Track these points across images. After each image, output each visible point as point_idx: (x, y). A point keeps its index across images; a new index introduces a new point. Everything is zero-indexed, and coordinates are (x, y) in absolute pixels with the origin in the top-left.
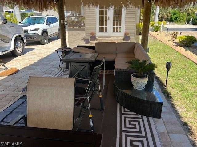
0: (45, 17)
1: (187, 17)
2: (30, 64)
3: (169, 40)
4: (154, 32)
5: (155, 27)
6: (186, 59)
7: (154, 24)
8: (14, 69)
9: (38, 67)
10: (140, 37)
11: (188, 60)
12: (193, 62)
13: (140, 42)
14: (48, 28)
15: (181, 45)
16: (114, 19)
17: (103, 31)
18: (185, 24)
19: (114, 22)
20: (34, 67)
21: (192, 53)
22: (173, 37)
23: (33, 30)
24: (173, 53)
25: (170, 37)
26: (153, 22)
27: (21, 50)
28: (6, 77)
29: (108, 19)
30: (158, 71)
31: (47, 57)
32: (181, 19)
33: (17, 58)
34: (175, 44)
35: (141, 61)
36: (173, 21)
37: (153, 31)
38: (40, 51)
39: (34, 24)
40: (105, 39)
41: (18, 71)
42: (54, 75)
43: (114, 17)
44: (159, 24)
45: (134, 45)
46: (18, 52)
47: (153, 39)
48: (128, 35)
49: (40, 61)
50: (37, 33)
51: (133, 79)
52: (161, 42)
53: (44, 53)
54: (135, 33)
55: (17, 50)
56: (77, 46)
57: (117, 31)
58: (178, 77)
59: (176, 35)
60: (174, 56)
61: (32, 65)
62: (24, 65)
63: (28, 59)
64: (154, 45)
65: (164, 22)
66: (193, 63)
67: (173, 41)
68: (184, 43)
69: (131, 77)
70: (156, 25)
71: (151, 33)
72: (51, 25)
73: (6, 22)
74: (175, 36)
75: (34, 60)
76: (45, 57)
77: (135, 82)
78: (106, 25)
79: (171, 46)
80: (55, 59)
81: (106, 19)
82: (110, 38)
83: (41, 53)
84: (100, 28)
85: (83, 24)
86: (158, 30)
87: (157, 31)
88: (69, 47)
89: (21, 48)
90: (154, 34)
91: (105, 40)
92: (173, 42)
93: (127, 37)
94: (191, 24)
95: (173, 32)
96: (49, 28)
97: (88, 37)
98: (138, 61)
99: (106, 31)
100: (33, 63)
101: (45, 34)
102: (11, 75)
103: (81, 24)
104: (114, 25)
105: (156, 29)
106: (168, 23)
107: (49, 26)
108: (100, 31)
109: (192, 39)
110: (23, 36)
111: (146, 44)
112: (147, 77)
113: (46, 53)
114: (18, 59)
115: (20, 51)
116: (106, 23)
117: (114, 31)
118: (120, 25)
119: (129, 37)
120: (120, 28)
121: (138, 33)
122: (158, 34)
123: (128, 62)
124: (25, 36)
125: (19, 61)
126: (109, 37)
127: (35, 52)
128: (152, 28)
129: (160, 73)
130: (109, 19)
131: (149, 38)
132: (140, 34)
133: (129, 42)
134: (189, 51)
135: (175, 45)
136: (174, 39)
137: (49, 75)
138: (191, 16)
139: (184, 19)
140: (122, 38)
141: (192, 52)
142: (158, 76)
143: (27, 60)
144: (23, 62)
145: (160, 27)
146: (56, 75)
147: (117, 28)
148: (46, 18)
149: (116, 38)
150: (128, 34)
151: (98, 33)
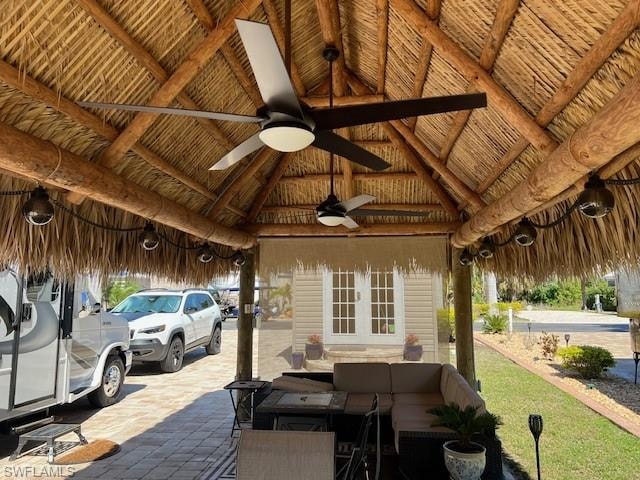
0: (180, 294)
1: (583, 289)
2: (144, 429)
3: (536, 359)
4: (492, 336)
5: (490, 318)
6: (591, 413)
7: (488, 308)
8: (105, 442)
9: (170, 436)
10: (453, 350)
11: (596, 416)
12: (611, 421)
13: (453, 362)
14: (186, 323)
15: (572, 373)
16: (374, 299)
17: (344, 331)
18: (583, 308)
19: (374, 308)
20: (161, 437)
21: (606, 396)
22: (548, 349)
23: (148, 332)
24: (550, 395)
25: (538, 351)
26: (484, 305)
27: (116, 388)
28: (88, 464)
29: (356, 298)
30: (514, 446)
31: (189, 408)
32: (566, 296)
33: (101, 413)
34: (555, 371)
35: (463, 408)
36: (544, 302)
37: (488, 331)
38: (161, 391)
39: (150, 312)
40: (349, 353)
41: (116, 449)
42: (223, 458)
43: (374, 293)
44: (502, 309)
45: (439, 371)
46: (107, 393)
47: (489, 354)
48: (416, 344)
49: (173, 421)
50: (157, 340)
51: (450, 456)
52: (514, 365)
53: (177, 397)
54: (436, 338)
55: (106, 387)
56: (284, 374)
57: (383, 332)
58: (570, 461)
59: (555, 345)
60: (555, 405)
61: (149, 431)
62: (128, 433)
63: (136, 415)
64: (496, 375)
65: (515, 303)
66: (610, 424)
67: (550, 362)
68: (579, 369)
69: (443, 451)
70: (493, 312)
71: (482, 336)
72: (195, 315)
73: (98, 311)
74: (552, 347)
75: (155, 419)
76: (182, 408)
77: (456, 465)
78: (352, 314)
79: (545, 377)
80: (213, 413)
81: (352, 299)
82: (364, 350)
83: (167, 398)
84: (336, 323)
85: (274, 310)
86: (500, 330)
87: (498, 331)
88: (259, 378)
89: (117, 384)
90: (492, 339)
91: (349, 357)
92: (551, 365)
93: (412, 348)
94: (599, 309)
95: (543, 335)
96: (189, 325)
97: (300, 348)
98: (455, 408)
99: (352, 330)
100: (151, 425)
101: (178, 340)
102: (100, 459)
103: (267, 310)
104: (374, 314)
105: (496, 326)
106: (530, 307)
107: (190, 317)
108: (336, 330)
109: (598, 356)
110: (126, 347)
111: (471, 368)
112: (481, 450)
113: (182, 396)
114: (106, 415)
115: (111, 392)
116: (352, 308)
117: (375, 331)
118: (391, 314)
119: (420, 348)
120: (392, 322)
121: (444, 338)
122: (502, 342)
123: (431, 412)
124: (131, 347)
125: (109, 419)
126: (361, 348)
127: (147, 396)
128: (482, 321)
129: (521, 451)
130: (359, 298)
131: (475, 352)
132: (451, 340)
133: (421, 361)
134: (598, 392)
135: (556, 375)
136: (552, 354)
137: (209, 459)
138: (596, 288)
139: (576, 296)
140: (401, 351)
141: (605, 393)
142: (516, 461)
143: (132, 416)
144: (123, 424)
145: (507, 317)
146: (228, 457)
147: (383, 322)
148: (185, 295)
149: (382, 353)
150: (417, 340)
151: (329, 338)
